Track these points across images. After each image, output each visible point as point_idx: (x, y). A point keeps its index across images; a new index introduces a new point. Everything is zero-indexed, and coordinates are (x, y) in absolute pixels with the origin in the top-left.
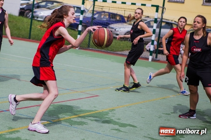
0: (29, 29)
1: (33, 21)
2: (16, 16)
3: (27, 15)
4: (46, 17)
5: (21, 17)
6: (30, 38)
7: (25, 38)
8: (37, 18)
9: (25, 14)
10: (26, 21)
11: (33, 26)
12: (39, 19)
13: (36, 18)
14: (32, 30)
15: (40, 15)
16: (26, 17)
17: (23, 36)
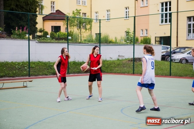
0: (169, 69)
1: (172, 63)
2: (159, 61)
3: (167, 59)
4: (181, 59)
5: (163, 61)
6: (170, 75)
7: (167, 76)
8: (175, 60)
9: (166, 59)
10: (167, 63)
11: (172, 67)
12: (176, 61)
13: (173, 61)
14: (172, 69)
15: (176, 58)
16: (167, 61)
17: (166, 74)
